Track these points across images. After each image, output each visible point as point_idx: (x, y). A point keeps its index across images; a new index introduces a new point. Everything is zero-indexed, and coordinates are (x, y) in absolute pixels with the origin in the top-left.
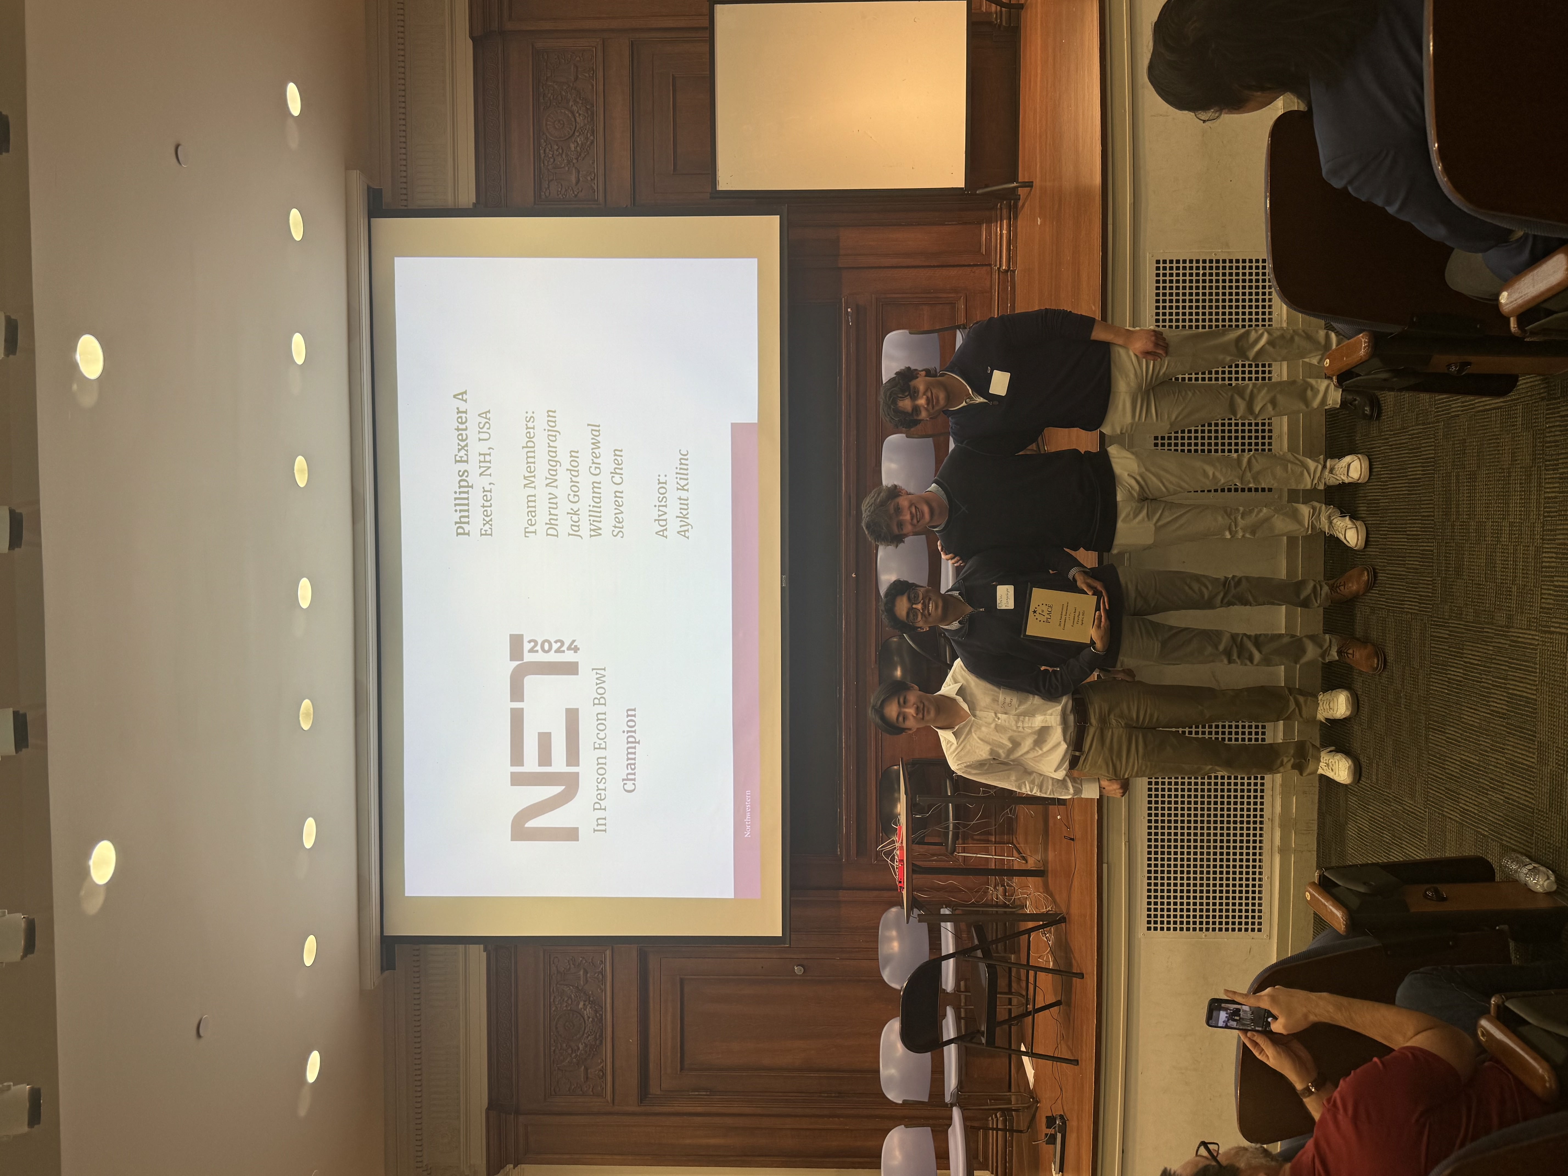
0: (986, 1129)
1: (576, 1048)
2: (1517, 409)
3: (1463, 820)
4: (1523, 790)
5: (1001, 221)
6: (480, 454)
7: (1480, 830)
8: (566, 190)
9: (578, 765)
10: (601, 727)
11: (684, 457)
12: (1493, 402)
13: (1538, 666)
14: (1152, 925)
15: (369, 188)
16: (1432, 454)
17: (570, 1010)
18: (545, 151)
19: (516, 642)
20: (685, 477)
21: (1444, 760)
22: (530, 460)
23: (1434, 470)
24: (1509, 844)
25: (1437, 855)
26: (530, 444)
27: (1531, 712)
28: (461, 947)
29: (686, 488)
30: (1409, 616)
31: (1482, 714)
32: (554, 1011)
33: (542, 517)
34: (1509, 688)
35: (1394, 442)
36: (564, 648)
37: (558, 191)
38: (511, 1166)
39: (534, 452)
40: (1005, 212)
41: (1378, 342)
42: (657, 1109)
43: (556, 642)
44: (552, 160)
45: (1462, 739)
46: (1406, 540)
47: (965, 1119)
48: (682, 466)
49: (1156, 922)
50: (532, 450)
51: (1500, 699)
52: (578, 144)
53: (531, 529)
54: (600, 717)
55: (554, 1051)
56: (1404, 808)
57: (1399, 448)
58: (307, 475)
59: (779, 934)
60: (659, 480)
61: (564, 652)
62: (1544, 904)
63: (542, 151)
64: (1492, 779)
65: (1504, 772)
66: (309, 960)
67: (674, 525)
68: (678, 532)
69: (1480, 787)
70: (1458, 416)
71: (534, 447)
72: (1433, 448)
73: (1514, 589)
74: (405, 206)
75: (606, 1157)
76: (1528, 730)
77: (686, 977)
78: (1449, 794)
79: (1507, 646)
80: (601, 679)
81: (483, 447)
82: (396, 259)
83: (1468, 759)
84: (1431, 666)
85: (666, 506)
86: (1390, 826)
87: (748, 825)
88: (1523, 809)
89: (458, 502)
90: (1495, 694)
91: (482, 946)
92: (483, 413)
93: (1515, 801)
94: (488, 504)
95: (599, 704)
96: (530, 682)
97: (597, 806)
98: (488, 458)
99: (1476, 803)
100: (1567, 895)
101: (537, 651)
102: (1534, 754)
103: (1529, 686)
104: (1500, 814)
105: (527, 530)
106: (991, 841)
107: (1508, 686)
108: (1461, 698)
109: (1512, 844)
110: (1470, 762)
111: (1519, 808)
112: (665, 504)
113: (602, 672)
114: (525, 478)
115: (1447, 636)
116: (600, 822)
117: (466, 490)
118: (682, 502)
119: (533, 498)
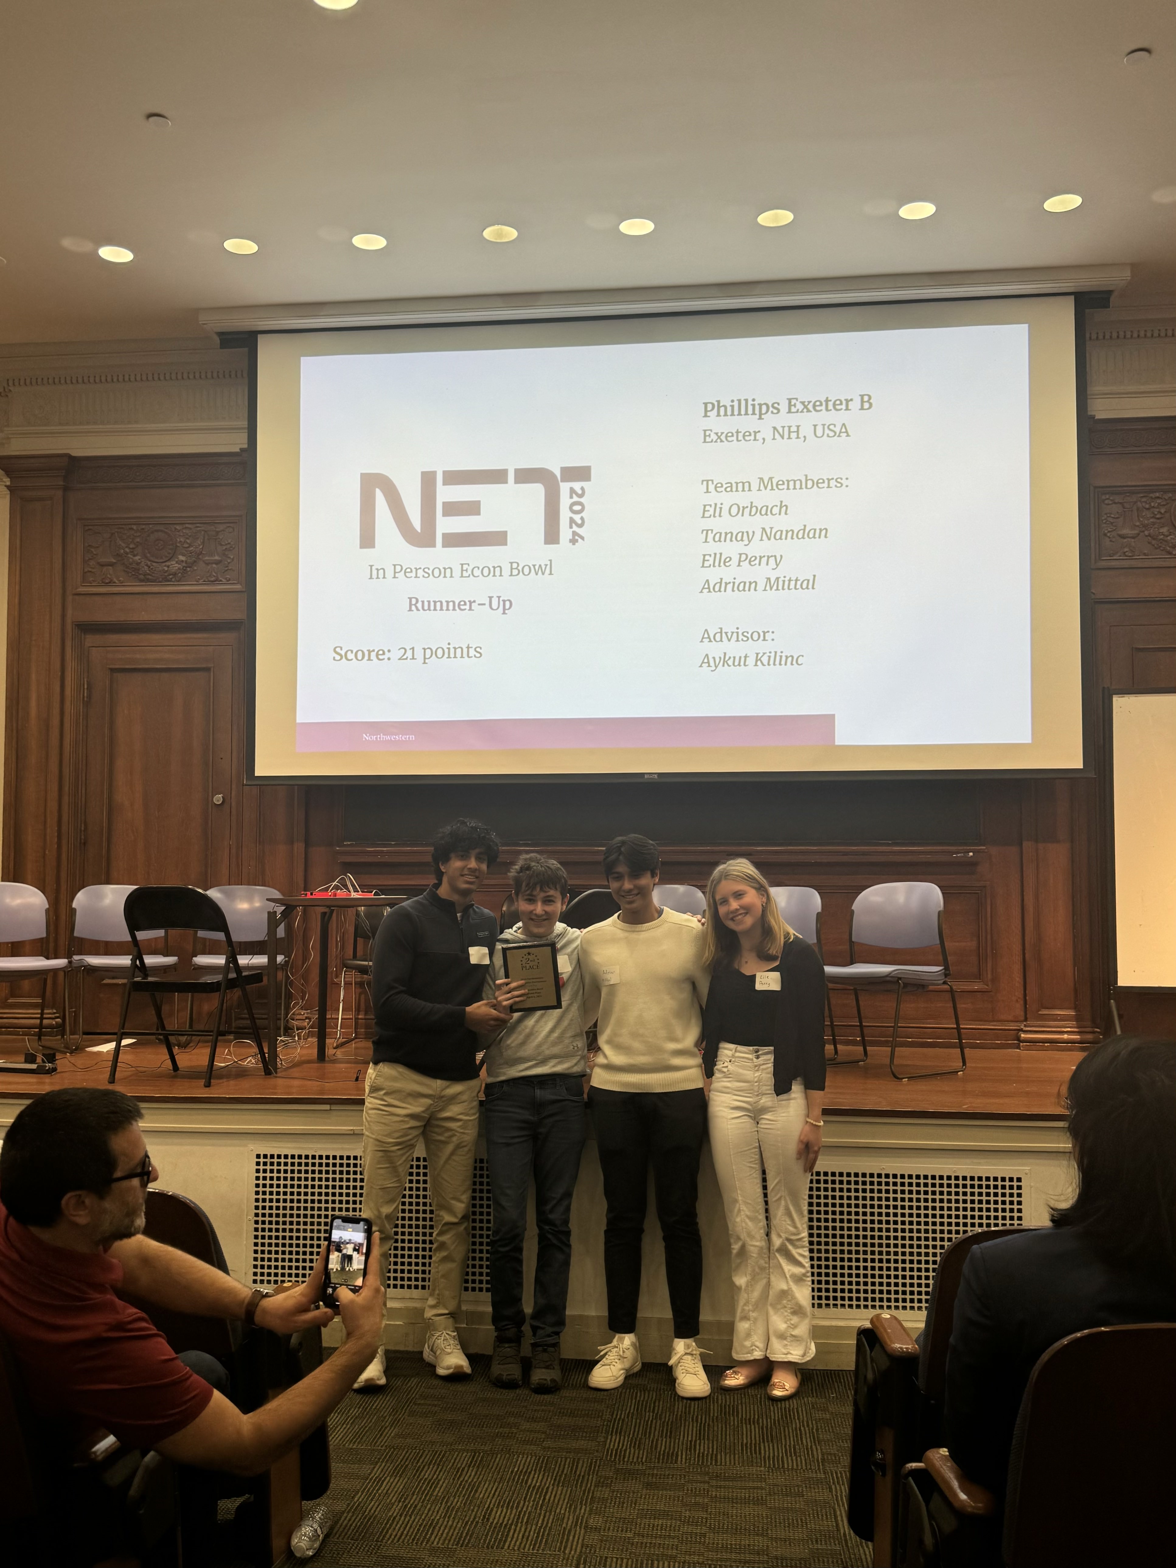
0: (42, 1006)
1: (136, 553)
2: (835, 1545)
3: (371, 1479)
4: (402, 1533)
5: (1079, 1033)
6: (798, 427)
7: (360, 1494)
8: (1112, 523)
9: (444, 546)
10: (486, 572)
11: (795, 660)
12: (843, 1512)
13: (540, 1552)
14: (262, 1160)
15: (1110, 292)
16: (788, 1466)
17: (177, 546)
18: (1158, 498)
19: (581, 473)
20: (772, 662)
21: (439, 1465)
22: (791, 483)
23: (769, 1467)
24: (343, 1519)
25: (333, 1454)
26: (810, 484)
27: (489, 1543)
28: (245, 423)
29: (759, 663)
30: (603, 1439)
31: (489, 1500)
32: (176, 529)
33: (726, 499)
34: (516, 1526)
35: (803, 1432)
36: (575, 528)
37: (1111, 514)
38: (8, 483)
39: (801, 488)
40: (1090, 1037)
41: (905, 1361)
42: (68, 643)
43: (582, 519)
44: (1147, 506)
45: (462, 1482)
46: (690, 1439)
47: (55, 971)
48: (784, 659)
49: (265, 1164)
50: (804, 486)
51: (504, 1517)
52: (1167, 536)
53: (711, 487)
54: (498, 570)
55: (132, 529)
56: (386, 1428)
57: (797, 1437)
58: (772, 225)
59: (257, 773)
60: (768, 632)
61: (571, 527)
62: (277, 1543)
63: (1157, 494)
64: (416, 1506)
65: (423, 1517)
66: (230, 245)
67: (715, 650)
68: (707, 655)
69: (408, 1495)
70: (831, 1491)
71: (806, 487)
72: (795, 1467)
73: (629, 1535)
74: (1090, 338)
75: (17, 587)
76: (469, 1540)
77: (212, 674)
78: (401, 1468)
79: (564, 1525)
80: (540, 570)
81: (806, 430)
82: (1026, 326)
83: (439, 1486)
84: (545, 1457)
85: (738, 640)
86: (367, 1414)
87: (376, 738)
88: (382, 1532)
89: (743, 403)
90: (511, 1514)
91: (246, 446)
92: (846, 428)
93: (391, 1525)
94: (740, 438)
95: (512, 569)
96: (537, 491)
97: (398, 568)
98: (794, 435)
99: (389, 1492)
100: (286, 1567)
101: (571, 497)
102: (443, 1544)
103: (518, 1543)
104: (376, 1513)
105: (710, 482)
106: (358, 1014)
107: (519, 1525)
108: (508, 1482)
109: (343, 1521)
110: (436, 1487)
111: (383, 1530)
112: (740, 639)
113: (548, 571)
114: (771, 479)
115: (578, 1473)
116: (381, 572)
117: (757, 411)
118: (743, 659)
119: (746, 488)
